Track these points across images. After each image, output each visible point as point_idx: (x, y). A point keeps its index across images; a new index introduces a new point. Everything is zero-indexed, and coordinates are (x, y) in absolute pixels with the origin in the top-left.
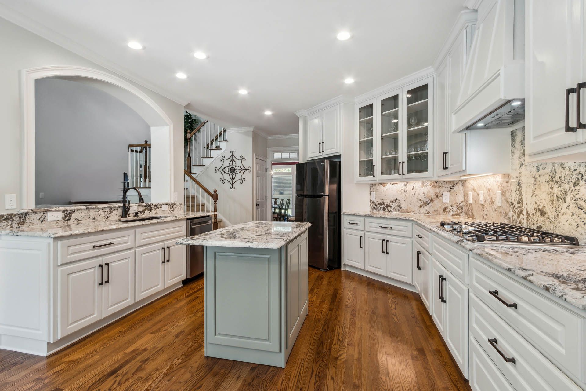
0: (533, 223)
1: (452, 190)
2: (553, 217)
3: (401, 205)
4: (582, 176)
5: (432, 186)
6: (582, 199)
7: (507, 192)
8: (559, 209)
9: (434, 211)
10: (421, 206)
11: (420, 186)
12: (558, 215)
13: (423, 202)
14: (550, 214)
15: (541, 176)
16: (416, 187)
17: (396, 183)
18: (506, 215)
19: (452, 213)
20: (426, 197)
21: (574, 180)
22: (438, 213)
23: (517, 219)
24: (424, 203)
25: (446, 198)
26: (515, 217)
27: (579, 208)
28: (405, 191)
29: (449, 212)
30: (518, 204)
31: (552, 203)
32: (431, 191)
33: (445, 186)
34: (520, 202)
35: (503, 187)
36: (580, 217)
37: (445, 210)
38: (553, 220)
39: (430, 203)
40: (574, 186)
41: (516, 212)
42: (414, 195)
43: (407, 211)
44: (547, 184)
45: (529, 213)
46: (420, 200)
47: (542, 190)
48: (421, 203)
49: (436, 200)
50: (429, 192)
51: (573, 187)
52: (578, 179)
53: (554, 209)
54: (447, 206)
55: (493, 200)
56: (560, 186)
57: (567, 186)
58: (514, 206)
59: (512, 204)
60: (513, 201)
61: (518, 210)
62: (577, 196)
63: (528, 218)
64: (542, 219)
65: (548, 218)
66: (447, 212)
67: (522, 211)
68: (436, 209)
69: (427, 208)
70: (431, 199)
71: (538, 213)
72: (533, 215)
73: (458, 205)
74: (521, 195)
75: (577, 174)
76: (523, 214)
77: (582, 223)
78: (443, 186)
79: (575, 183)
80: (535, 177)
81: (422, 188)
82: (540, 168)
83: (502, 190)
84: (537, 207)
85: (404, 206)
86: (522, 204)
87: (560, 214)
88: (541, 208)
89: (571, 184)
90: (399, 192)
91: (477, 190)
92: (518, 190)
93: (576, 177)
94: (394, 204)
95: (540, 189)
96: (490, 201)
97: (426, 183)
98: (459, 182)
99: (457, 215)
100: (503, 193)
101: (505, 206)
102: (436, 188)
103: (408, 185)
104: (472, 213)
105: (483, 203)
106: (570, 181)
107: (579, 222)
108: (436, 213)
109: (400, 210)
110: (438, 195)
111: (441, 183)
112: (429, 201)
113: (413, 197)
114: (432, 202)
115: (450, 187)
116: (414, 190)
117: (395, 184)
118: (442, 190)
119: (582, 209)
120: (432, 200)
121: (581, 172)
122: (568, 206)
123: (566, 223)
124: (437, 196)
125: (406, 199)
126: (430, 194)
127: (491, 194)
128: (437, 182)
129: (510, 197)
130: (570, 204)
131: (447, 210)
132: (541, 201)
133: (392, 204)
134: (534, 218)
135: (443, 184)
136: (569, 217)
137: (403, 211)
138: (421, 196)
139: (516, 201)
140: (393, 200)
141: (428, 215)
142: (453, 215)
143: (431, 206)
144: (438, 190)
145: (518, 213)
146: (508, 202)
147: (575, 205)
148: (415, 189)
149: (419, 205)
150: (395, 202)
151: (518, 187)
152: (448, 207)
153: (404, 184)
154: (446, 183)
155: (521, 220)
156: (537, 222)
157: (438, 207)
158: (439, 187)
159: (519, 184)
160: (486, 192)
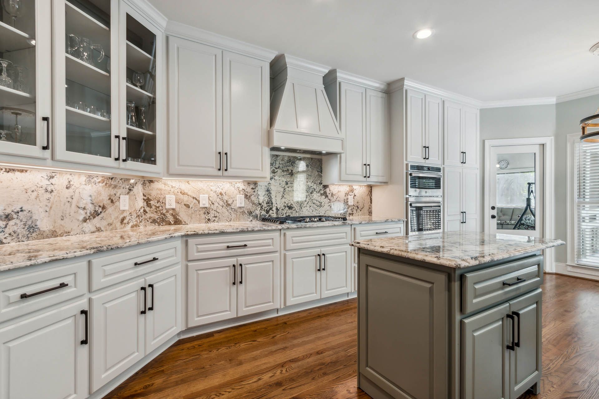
0: (282, 214)
1: (131, 193)
2: (298, 209)
3: (38, 223)
4: (315, 189)
5: (104, 184)
6: (315, 199)
7: (252, 196)
8: (302, 205)
9: (108, 224)
10: (85, 220)
11: (84, 183)
12: (301, 208)
13: (88, 212)
14: (296, 207)
15: (289, 188)
16: (75, 184)
17: (22, 171)
18: (252, 213)
19: (131, 224)
20: (94, 202)
22: (113, 228)
23: (266, 214)
24: (90, 213)
25: (124, 203)
26: (264, 213)
27: (313, 203)
28: (49, 189)
29: (128, 223)
30: (267, 204)
32: (103, 192)
33: (123, 186)
34: (270, 203)
35: (247, 192)
37: (123, 222)
38: (298, 211)
39: (101, 212)
41: (264, 210)
42: (70, 200)
43: (54, 234)
45: (279, 209)
46: (84, 209)
47: (290, 195)
48: (86, 213)
49: (110, 207)
50: (99, 194)
51: (310, 194)
53: (299, 205)
54: (125, 214)
55: (229, 203)
58: (263, 206)
59: (260, 204)
61: (268, 208)
62: (312, 198)
63: (278, 212)
64: (290, 211)
65: (295, 210)
66: (125, 224)
67: (271, 209)
68: (111, 221)
69: (96, 221)
70: (104, 206)
71: (287, 208)
72: (283, 209)
73: (137, 212)
74: (270, 198)
76: (273, 211)
77: (315, 210)
78: (121, 185)
79: (311, 192)
80: (284, 188)
81: (89, 187)
82: (289, 183)
83: (245, 194)
84: (286, 204)
85: (44, 225)
86: (272, 204)
87: (302, 207)
88: (289, 205)
89: (309, 193)
90: (29, 191)
91: (189, 193)
92: (267, 195)
94: (11, 223)
95: (289, 195)
96: (221, 203)
97: (95, 179)
98: (138, 182)
99: (136, 225)
100: (248, 197)
101: (250, 206)
102: (110, 189)
103: (55, 178)
105: (207, 205)
108: (111, 227)
109: (34, 235)
110: (114, 199)
111: (117, 181)
112: (100, 210)
113: (68, 204)
114: (104, 210)
115: (129, 188)
116: (71, 190)
117: (17, 174)
118: (119, 191)
120: (104, 208)
123: (307, 211)
124: (112, 201)
125: (51, 208)
126: (101, 198)
127: (225, 198)
128: (112, 179)
129: (257, 200)
130: (309, 202)
131: (125, 221)
132: (290, 201)
133: (5, 223)
134: (283, 211)
135: (120, 183)
136: (308, 208)
137: (42, 236)
138: (85, 202)
139: (265, 202)
140: (8, 211)
141: (97, 233)
142: (132, 227)
143: (102, 218)
144: (113, 192)
145: (266, 210)
146: (253, 204)
148: (73, 187)
149: (81, 218)
150: (15, 216)
151: (267, 193)
152: (126, 216)
153: (44, 174)
154: (125, 181)
155: (271, 214)
156: (286, 213)
157: (113, 217)
158: (115, 187)
159: (268, 190)
160: (212, 194)
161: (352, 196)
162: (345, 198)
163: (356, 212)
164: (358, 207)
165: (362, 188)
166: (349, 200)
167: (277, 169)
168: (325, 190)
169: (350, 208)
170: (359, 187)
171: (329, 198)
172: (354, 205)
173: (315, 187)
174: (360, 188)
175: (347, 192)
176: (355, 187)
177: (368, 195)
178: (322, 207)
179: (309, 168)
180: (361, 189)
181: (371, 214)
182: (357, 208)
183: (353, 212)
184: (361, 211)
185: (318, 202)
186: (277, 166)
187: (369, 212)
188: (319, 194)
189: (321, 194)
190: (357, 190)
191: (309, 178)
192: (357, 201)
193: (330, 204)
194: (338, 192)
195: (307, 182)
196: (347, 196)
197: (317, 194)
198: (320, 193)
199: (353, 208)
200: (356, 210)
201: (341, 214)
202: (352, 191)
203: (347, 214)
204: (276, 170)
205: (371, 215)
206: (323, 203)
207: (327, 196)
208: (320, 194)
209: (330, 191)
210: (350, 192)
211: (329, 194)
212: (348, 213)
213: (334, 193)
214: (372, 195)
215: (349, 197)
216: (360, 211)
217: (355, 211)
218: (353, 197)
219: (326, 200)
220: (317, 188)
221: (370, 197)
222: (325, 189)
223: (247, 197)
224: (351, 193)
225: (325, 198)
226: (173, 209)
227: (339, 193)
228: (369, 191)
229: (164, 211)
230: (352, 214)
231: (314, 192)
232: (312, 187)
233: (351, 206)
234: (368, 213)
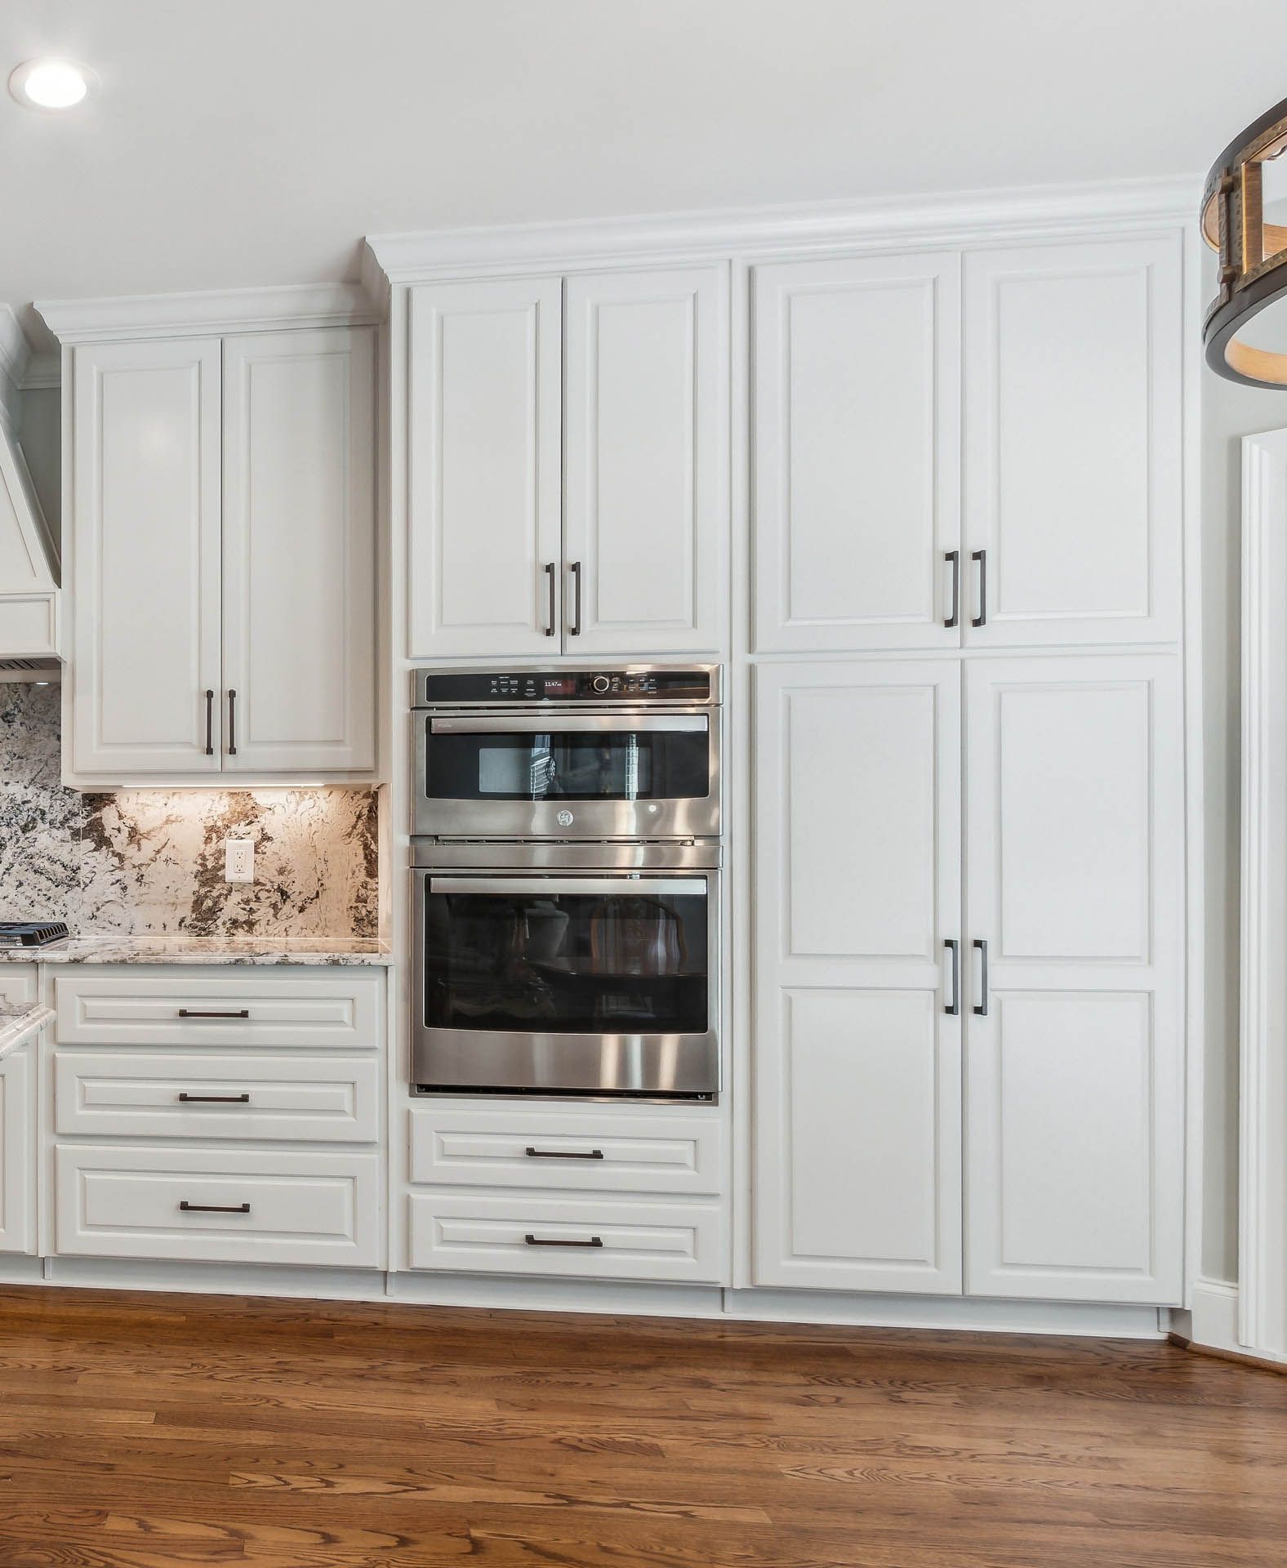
4: (43, 813)
6: (43, 855)
21: (23, 818)
27: (36, 872)
36: (37, 889)
40: (23, 832)
51: (19, 833)
52: (34, 820)
62: (30, 851)
75: (31, 809)
77: (42, 899)
79: (26, 825)
89: (16, 827)
93: (29, 816)
106: (13, 821)
107: (35, 897)
119: (42, 873)
121: (41, 807)
122: (7, 869)
130: (12, 865)
136: (9, 889)
147: (25, 867)
161: (249, 842)
162: (210, 850)
163: (275, 916)
164: (283, 893)
165: (307, 803)
166: (229, 860)
168: (97, 815)
169: (236, 897)
170: (292, 798)
171: (117, 848)
172: (257, 883)
173: (44, 801)
174: (298, 804)
175: (219, 824)
176: (262, 798)
177: (349, 835)
178: (78, 885)
179: (16, 725)
180: (301, 809)
181: (369, 930)
182: (277, 897)
183: (255, 917)
184: (302, 910)
185: (58, 868)
187: (358, 920)
188: (65, 833)
189: (76, 834)
190: (278, 810)
191: (16, 766)
192: (277, 865)
193: (118, 874)
194: (168, 821)
195: (7, 784)
196: (220, 838)
197: (54, 831)
198: (70, 828)
199: (252, 896)
200: (274, 906)
201: (182, 921)
202: (249, 816)
203: (219, 922)
205: (374, 935)
206: (85, 870)
207: (103, 842)
208: (69, 832)
209: (121, 817)
210: (237, 822)
211: (119, 830)
212: (224, 916)
213: (142, 828)
214: (375, 837)
215: (229, 844)
216: (300, 912)
217: (263, 912)
218: (256, 847)
219: (102, 860)
220: (57, 807)
221: (366, 847)
222: (97, 809)
224: (241, 828)
225: (95, 850)
227: (170, 828)
228: (359, 817)
230: (250, 925)
231: (40, 826)
232: (28, 802)
233: (243, 885)
234: (353, 924)
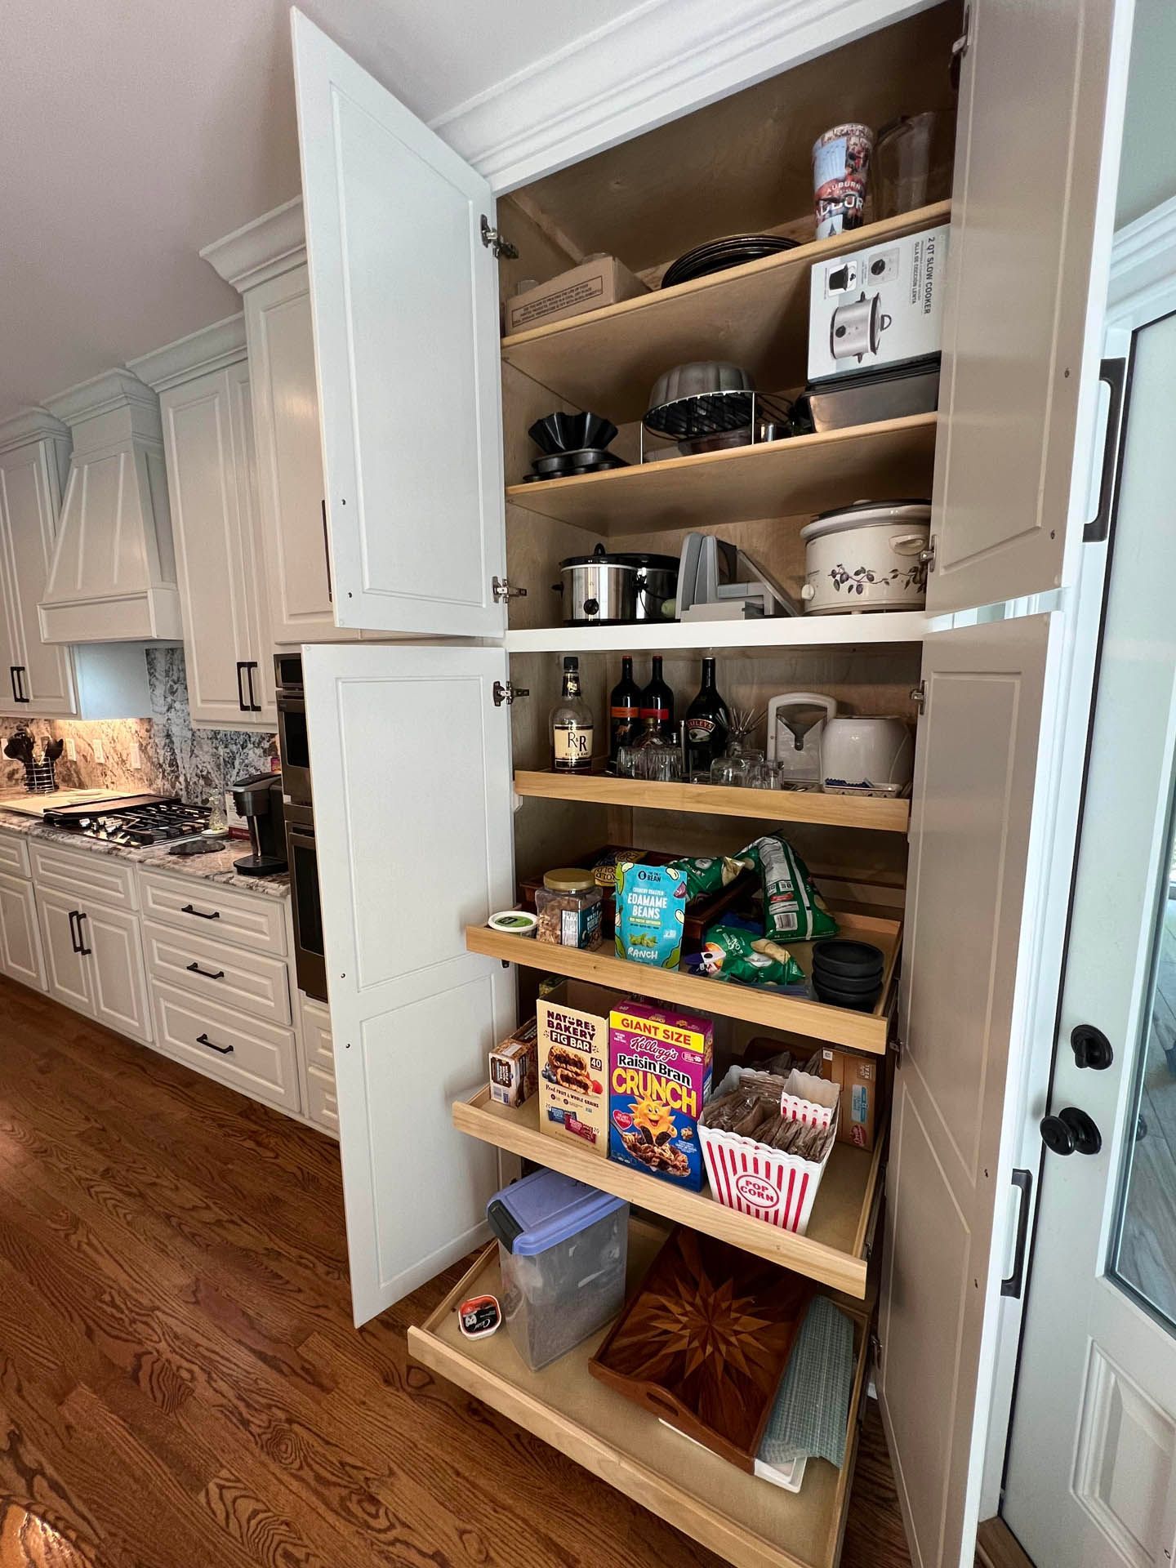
7: (149, 747)
8: (228, 777)
18: (152, 782)
23: (171, 789)
26: (168, 786)
30: (169, 766)
31: (219, 769)
34: (173, 763)
35: (141, 737)
38: (221, 791)
41: (168, 778)
44: (209, 742)
45: (188, 780)
55: (125, 758)
56: (226, 747)
57: (234, 748)
58: (165, 770)
59: (161, 766)
60: (161, 762)
61: (171, 776)
63: (188, 788)
64: (207, 789)
66: (17, 780)
67: (177, 778)
72: (195, 783)
74: (173, 753)
76: (180, 782)
83: (140, 742)
84: (198, 772)
86: (178, 767)
88: (204, 773)
91: (85, 737)
92: (168, 746)
95: (201, 747)
96: (116, 759)
104: (80, 779)
105: (102, 761)
127: (119, 748)
129: (156, 755)
131: (16, 776)
139: (167, 762)
146: (153, 763)
151: (167, 741)
159: (168, 736)
160: (106, 741)
167: (175, 683)
186: (176, 678)
188: (259, 751)
204: (175, 687)
223: (143, 749)
226: (75, 762)
229: (68, 764)
